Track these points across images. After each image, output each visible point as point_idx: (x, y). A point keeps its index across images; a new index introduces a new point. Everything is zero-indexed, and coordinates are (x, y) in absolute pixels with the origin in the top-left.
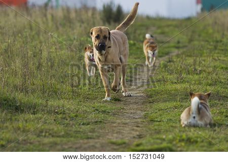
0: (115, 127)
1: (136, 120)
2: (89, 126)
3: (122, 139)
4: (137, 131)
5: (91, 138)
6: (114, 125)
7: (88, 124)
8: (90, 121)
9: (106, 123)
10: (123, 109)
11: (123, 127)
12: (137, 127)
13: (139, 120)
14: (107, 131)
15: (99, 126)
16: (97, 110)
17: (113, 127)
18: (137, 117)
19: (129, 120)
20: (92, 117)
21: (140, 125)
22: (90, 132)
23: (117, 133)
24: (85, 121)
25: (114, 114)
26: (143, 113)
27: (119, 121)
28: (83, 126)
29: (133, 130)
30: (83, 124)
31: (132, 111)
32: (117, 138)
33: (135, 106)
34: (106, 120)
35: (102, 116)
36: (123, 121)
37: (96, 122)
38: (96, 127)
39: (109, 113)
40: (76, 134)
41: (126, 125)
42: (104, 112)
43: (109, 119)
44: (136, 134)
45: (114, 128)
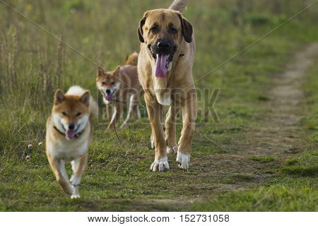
0: (259, 137)
1: (289, 128)
2: (222, 135)
3: (269, 153)
4: (289, 142)
5: (225, 152)
6: (258, 134)
7: (221, 132)
8: (224, 127)
9: (246, 132)
10: (271, 111)
11: (270, 137)
12: (291, 137)
13: (293, 128)
14: (248, 143)
15: (236, 135)
16: (234, 112)
17: (256, 136)
18: (290, 123)
19: (278, 128)
20: (228, 122)
21: (293, 135)
22: (224, 143)
23: (262, 145)
24: (217, 128)
25: (258, 119)
26: (298, 119)
27: (264, 129)
28: (214, 136)
29: (285, 141)
30: (215, 132)
31: (284, 115)
32: (261, 153)
33: (288, 108)
34: (247, 127)
35: (240, 120)
36: (271, 128)
37: (233, 130)
38: (232, 136)
39: (250, 117)
40: (205, 146)
41: (275, 135)
42: (244, 115)
43: (251, 126)
44: (288, 147)
45: (258, 139)
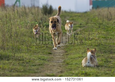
0: (49, 67)
1: (60, 64)
2: (36, 67)
3: (52, 73)
4: (60, 69)
5: (37, 73)
6: (49, 66)
7: (35, 66)
8: (36, 64)
9: (44, 65)
10: (53, 58)
11: (53, 67)
12: (60, 67)
13: (61, 64)
14: (45, 69)
15: (41, 66)
16: (40, 58)
17: (48, 67)
18: (60, 62)
19: (56, 64)
20: (37, 62)
21: (61, 66)
22: (36, 70)
23: (50, 70)
24: (34, 64)
25: (48, 61)
26: (63, 60)
27: (51, 64)
28: (33, 67)
29: (58, 68)
30: (33, 66)
31: (58, 59)
32: (50, 73)
33: (59, 57)
34: (45, 64)
35: (42, 61)
36: (53, 64)
37: (39, 65)
38: (39, 67)
39: (46, 60)
40: (29, 70)
41: (55, 66)
42: (43, 59)
43: (46, 63)
44: (59, 70)
45: (48, 68)
